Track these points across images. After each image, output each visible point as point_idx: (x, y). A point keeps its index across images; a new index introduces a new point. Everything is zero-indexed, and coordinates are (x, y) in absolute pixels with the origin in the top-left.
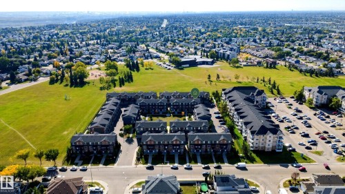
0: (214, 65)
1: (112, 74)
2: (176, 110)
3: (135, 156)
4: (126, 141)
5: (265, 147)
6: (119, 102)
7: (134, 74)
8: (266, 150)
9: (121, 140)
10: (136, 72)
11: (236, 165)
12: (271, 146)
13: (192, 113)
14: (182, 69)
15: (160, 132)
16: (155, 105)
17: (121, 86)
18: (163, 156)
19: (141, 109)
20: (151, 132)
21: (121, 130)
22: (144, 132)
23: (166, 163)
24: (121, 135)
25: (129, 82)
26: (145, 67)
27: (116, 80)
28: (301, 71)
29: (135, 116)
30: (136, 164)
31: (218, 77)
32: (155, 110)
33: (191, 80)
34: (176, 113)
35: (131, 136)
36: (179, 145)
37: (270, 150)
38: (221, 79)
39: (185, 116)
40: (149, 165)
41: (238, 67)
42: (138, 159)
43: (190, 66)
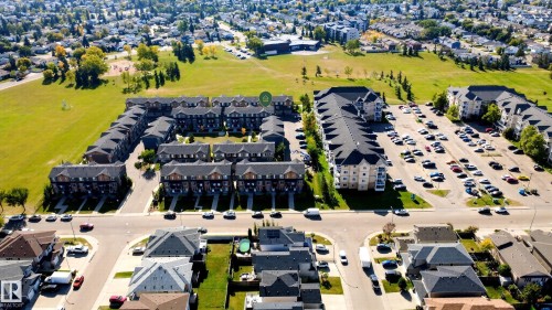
0: (320, 52)
1: (145, 67)
2: (235, 125)
3: (152, 198)
4: (144, 175)
5: (357, 184)
7: (184, 66)
8: (360, 188)
9: (134, 174)
10: (187, 63)
11: (305, 212)
12: (366, 183)
14: (264, 58)
16: (201, 118)
17: (157, 87)
18: (196, 198)
21: (139, 158)
23: (198, 209)
24: (138, 166)
25: (173, 80)
26: (205, 56)
27: (151, 77)
30: (150, 211)
31: (319, 72)
32: (201, 126)
33: (274, 77)
34: (235, 131)
35: (153, 166)
36: (221, 181)
37: (366, 188)
38: (324, 74)
39: (246, 135)
40: (171, 212)
41: (356, 54)
42: (155, 203)
43: (278, 53)
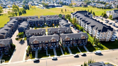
1: (15, 10)
2: (49, 24)
3: (26, 53)
4: (20, 43)
5: (106, 39)
6: (16, 21)
7: (27, 11)
8: (106, 41)
9: (15, 43)
10: (28, 10)
13: (58, 25)
14: (49, 8)
15: (42, 35)
16: (38, 22)
17: (20, 15)
18: (46, 50)
19: (30, 24)
20: (36, 35)
21: (17, 36)
22: (31, 36)
23: (48, 56)
24: (17, 39)
25: (24, 14)
26: (32, 8)
27: (17, 13)
28: (98, 8)
29: (26, 27)
30: (26, 59)
31: (66, 10)
32: (38, 24)
33: (54, 12)
34: (49, 25)
35: (23, 39)
36: (56, 42)
38: (67, 11)
39: (54, 26)
40: (36, 59)
41: (72, 7)
42: (28, 55)
43: (52, 7)
